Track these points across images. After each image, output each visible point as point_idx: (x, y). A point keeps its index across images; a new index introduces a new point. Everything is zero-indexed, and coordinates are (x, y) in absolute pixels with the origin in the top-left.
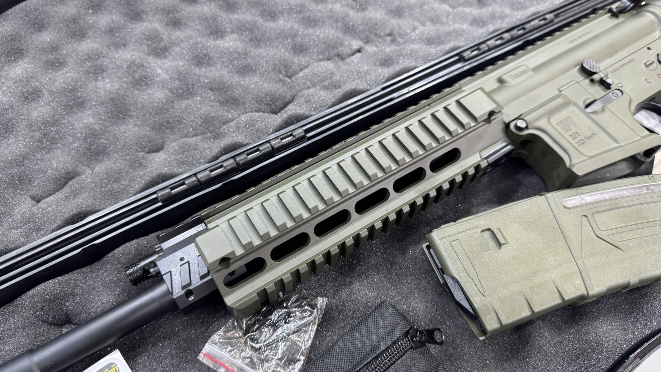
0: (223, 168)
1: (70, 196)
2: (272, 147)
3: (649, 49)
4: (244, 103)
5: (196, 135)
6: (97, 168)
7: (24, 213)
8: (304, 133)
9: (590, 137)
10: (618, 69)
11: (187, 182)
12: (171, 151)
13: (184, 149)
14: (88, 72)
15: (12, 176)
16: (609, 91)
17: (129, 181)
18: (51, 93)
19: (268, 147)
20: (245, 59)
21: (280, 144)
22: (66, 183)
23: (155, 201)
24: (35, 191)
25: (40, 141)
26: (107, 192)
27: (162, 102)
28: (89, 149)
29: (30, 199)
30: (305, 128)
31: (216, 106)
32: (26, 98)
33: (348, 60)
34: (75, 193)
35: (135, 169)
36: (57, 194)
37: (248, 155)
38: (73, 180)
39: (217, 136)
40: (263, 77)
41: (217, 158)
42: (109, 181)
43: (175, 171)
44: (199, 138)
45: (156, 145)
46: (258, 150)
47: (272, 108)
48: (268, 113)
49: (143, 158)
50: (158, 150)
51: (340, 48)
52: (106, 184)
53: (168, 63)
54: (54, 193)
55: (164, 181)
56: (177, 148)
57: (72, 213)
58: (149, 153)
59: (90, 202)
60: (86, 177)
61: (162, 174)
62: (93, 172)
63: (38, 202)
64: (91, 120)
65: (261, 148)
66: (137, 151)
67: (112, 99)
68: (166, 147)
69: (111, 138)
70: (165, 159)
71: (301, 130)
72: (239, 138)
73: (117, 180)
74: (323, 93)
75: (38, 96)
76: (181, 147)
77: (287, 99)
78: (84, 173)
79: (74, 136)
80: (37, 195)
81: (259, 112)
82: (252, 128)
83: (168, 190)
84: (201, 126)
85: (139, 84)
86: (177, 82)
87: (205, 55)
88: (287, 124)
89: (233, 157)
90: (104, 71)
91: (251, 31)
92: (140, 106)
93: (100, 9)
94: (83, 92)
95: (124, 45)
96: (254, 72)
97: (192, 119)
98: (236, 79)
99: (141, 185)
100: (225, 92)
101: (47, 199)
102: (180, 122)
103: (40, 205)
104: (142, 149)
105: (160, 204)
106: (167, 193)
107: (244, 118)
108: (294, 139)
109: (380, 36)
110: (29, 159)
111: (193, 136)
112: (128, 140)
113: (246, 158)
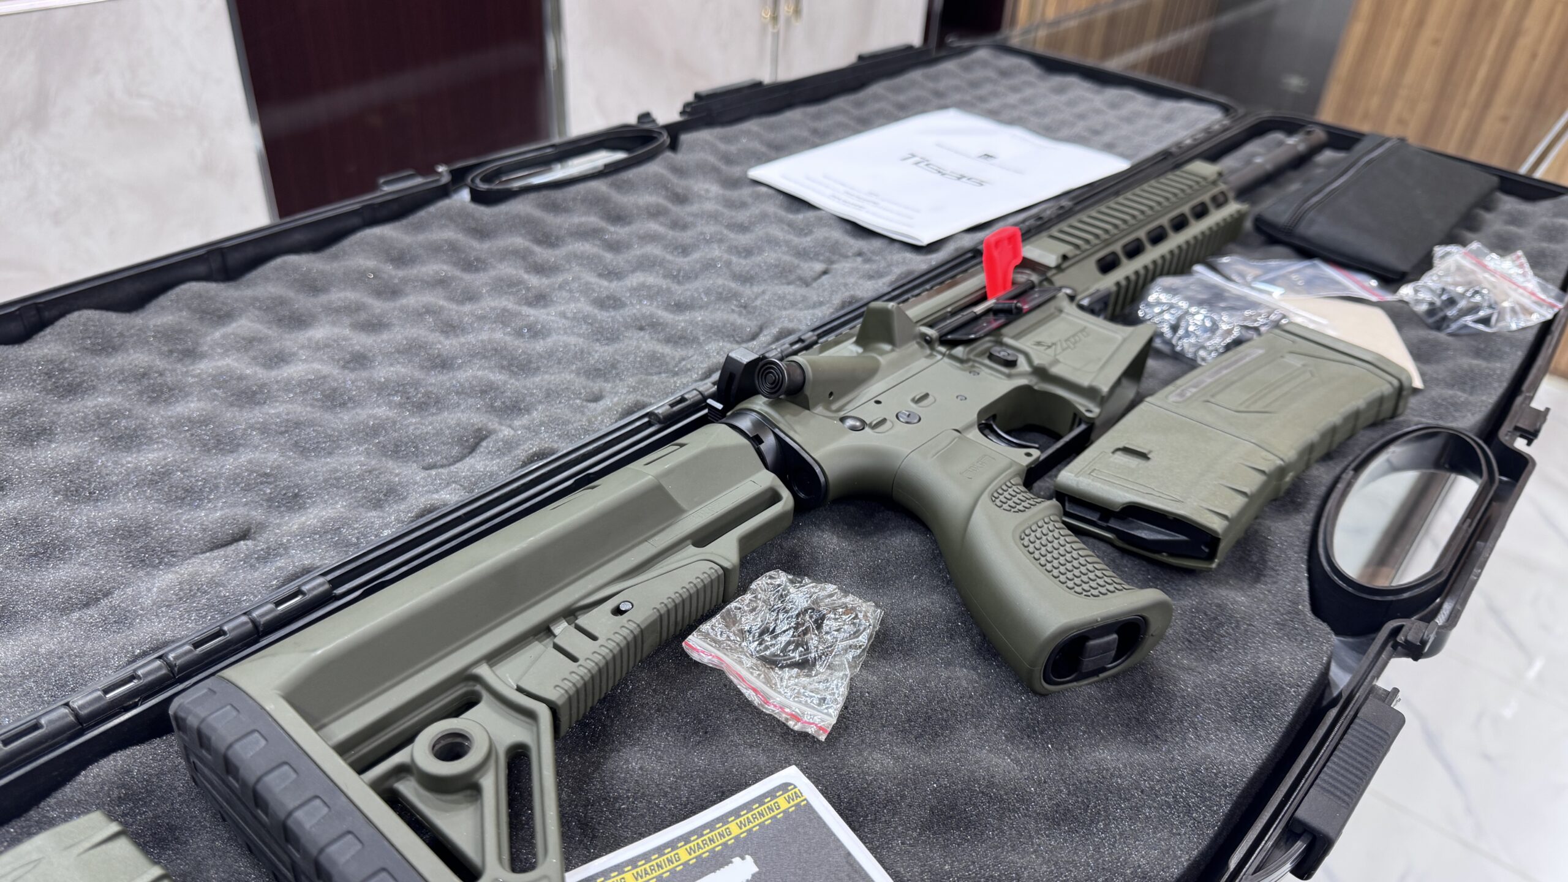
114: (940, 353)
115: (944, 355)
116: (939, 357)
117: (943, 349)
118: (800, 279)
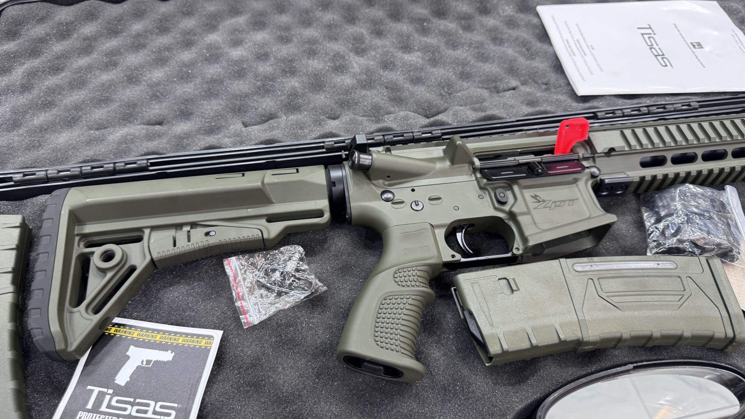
0: (373, 140)
1: (267, 130)
2: (413, 136)
4: (407, 104)
5: (364, 116)
6: (290, 117)
7: (236, 130)
8: (440, 134)
11: (346, 141)
12: (343, 120)
13: (353, 122)
14: (304, 51)
15: (235, 105)
17: (309, 131)
18: (276, 58)
19: (411, 136)
20: (420, 72)
21: (420, 137)
22: (268, 120)
23: (322, 147)
24: (247, 119)
25: (259, 88)
26: (293, 133)
27: (349, 86)
28: (289, 104)
29: (242, 124)
30: (443, 131)
31: (386, 100)
32: (258, 58)
33: (501, 94)
34: (272, 129)
35: (315, 126)
36: (259, 125)
37: (394, 137)
38: (273, 120)
39: (378, 121)
40: (428, 89)
41: (372, 133)
42: (296, 127)
43: (341, 134)
44: (366, 118)
45: (335, 114)
46: (403, 136)
47: (427, 113)
48: (422, 115)
49: (323, 120)
50: (335, 118)
51: (499, 83)
52: (294, 128)
53: (362, 61)
54: (257, 125)
55: (331, 137)
56: (348, 120)
57: (267, 138)
58: (328, 118)
59: (280, 135)
60: (282, 121)
61: (332, 132)
62: (287, 119)
63: (246, 127)
64: (297, 85)
65: (405, 135)
66: (320, 114)
67: (315, 75)
68: (340, 118)
69: (307, 101)
70: (338, 125)
71: (439, 131)
72: (394, 126)
73: (301, 128)
74: (469, 112)
75: (266, 59)
76: (350, 120)
77: (440, 110)
78: (281, 117)
79: (282, 92)
80: (247, 122)
81: (416, 113)
82: (405, 121)
83: (333, 143)
84: (370, 110)
85: (337, 70)
86: (365, 77)
87: (391, 62)
88: (431, 125)
89: (383, 135)
90: (316, 54)
91: (433, 53)
92: (332, 85)
93: (327, 8)
94: (297, 64)
95: (336, 39)
96: (424, 84)
97: (365, 104)
98: (407, 85)
99: (317, 136)
100: (396, 92)
101: (254, 127)
102: (356, 104)
103: (247, 128)
104: (324, 113)
105: (324, 150)
106: (331, 144)
107: (402, 114)
108: (432, 136)
109: (536, 83)
110: (249, 98)
111: (361, 116)
112: (317, 105)
113: (391, 138)
114: (476, 176)
115: (477, 179)
116: (474, 178)
117: (479, 175)
118: (495, 88)
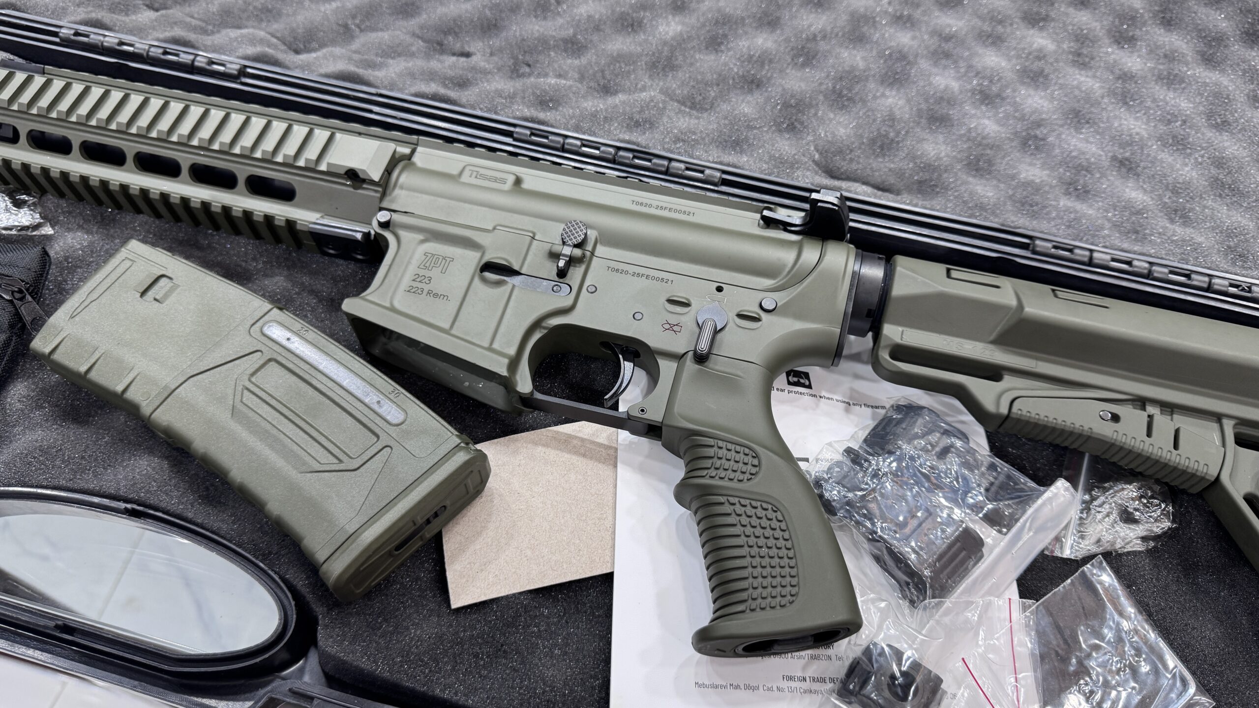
0: (132, 48)
2: (193, 61)
3: (720, 289)
9: (436, 295)
10: (627, 272)
11: (92, 36)
16: (557, 279)
19: (189, 59)
21: (207, 67)
33: (445, 57)
37: (165, 53)
46: (178, 55)
65: (181, 56)
83: (71, 32)
106: (68, 34)
108: (223, 71)
113: (160, 53)
118: (440, 44)
